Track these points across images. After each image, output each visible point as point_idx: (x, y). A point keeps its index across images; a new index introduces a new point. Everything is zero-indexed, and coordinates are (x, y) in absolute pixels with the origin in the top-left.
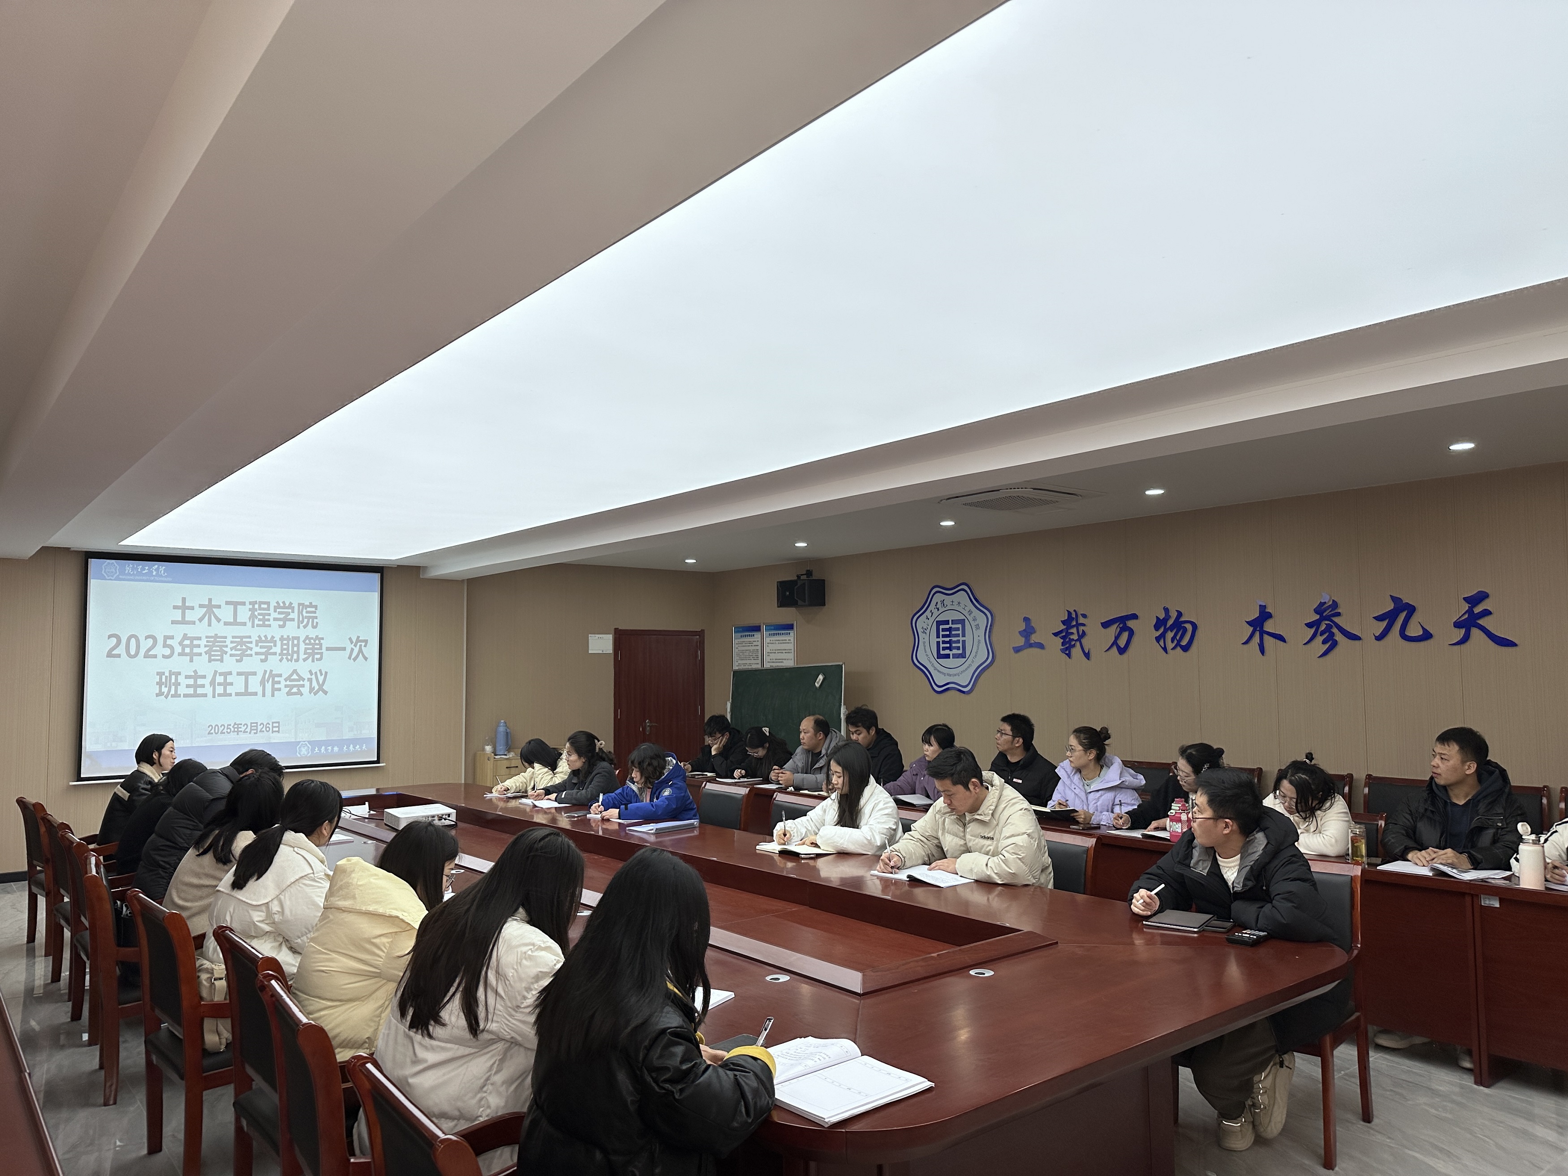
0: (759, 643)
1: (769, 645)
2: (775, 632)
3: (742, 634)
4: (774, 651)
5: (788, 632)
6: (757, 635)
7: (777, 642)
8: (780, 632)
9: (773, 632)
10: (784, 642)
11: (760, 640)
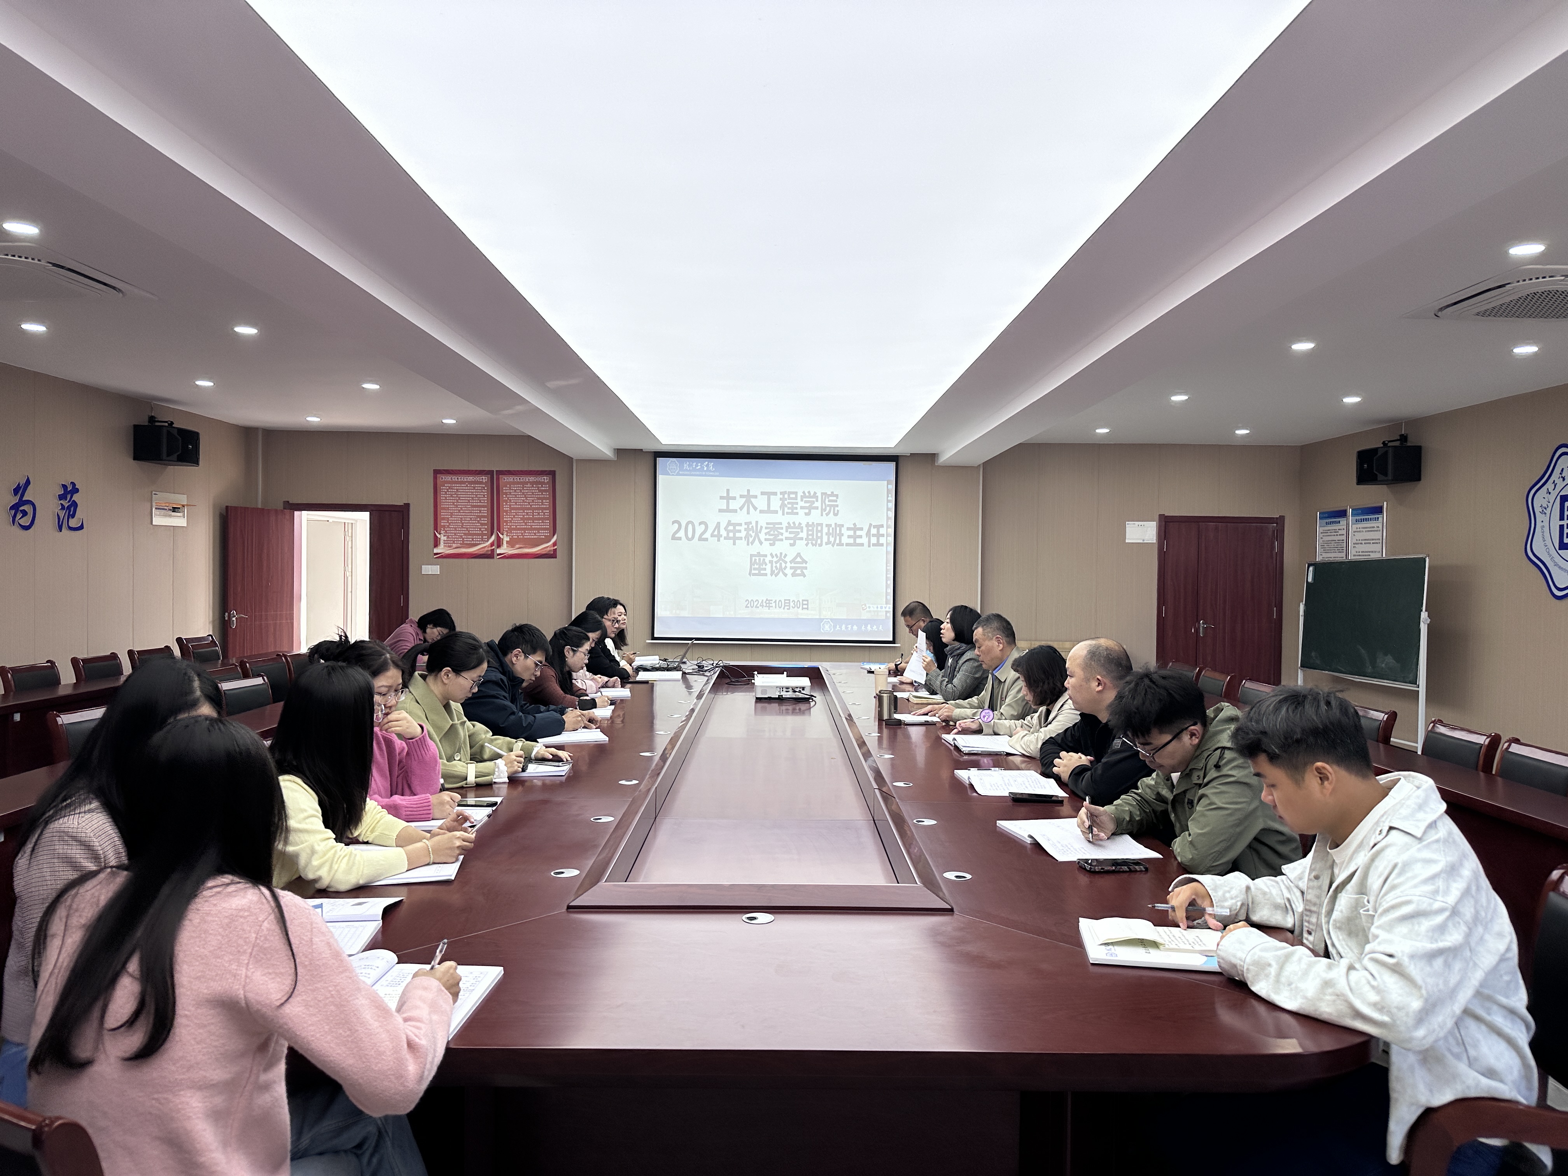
0: (1344, 532)
1: (1356, 534)
2: (1362, 517)
3: (1328, 521)
4: (1360, 542)
5: (1376, 516)
6: (1343, 521)
7: (1364, 530)
8: (1367, 517)
9: (1360, 518)
10: (1371, 530)
11: (1345, 527)
